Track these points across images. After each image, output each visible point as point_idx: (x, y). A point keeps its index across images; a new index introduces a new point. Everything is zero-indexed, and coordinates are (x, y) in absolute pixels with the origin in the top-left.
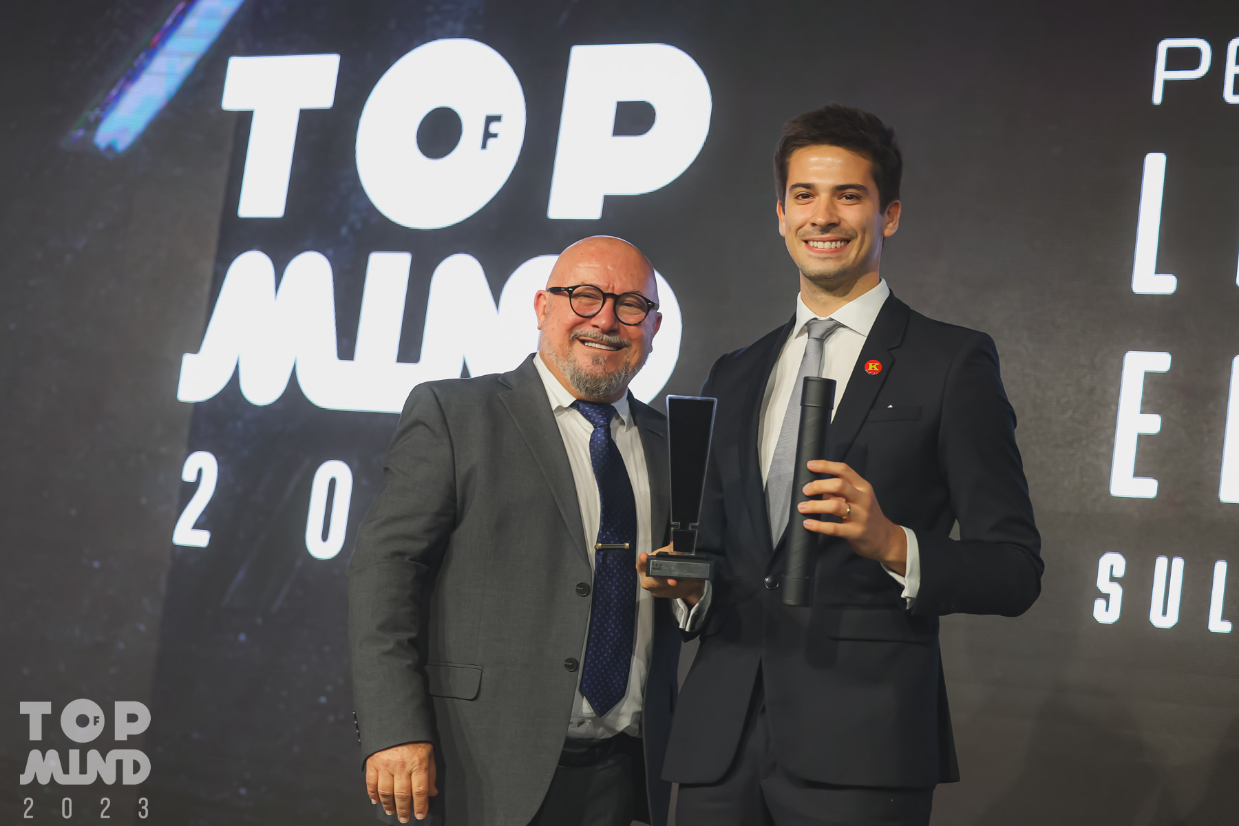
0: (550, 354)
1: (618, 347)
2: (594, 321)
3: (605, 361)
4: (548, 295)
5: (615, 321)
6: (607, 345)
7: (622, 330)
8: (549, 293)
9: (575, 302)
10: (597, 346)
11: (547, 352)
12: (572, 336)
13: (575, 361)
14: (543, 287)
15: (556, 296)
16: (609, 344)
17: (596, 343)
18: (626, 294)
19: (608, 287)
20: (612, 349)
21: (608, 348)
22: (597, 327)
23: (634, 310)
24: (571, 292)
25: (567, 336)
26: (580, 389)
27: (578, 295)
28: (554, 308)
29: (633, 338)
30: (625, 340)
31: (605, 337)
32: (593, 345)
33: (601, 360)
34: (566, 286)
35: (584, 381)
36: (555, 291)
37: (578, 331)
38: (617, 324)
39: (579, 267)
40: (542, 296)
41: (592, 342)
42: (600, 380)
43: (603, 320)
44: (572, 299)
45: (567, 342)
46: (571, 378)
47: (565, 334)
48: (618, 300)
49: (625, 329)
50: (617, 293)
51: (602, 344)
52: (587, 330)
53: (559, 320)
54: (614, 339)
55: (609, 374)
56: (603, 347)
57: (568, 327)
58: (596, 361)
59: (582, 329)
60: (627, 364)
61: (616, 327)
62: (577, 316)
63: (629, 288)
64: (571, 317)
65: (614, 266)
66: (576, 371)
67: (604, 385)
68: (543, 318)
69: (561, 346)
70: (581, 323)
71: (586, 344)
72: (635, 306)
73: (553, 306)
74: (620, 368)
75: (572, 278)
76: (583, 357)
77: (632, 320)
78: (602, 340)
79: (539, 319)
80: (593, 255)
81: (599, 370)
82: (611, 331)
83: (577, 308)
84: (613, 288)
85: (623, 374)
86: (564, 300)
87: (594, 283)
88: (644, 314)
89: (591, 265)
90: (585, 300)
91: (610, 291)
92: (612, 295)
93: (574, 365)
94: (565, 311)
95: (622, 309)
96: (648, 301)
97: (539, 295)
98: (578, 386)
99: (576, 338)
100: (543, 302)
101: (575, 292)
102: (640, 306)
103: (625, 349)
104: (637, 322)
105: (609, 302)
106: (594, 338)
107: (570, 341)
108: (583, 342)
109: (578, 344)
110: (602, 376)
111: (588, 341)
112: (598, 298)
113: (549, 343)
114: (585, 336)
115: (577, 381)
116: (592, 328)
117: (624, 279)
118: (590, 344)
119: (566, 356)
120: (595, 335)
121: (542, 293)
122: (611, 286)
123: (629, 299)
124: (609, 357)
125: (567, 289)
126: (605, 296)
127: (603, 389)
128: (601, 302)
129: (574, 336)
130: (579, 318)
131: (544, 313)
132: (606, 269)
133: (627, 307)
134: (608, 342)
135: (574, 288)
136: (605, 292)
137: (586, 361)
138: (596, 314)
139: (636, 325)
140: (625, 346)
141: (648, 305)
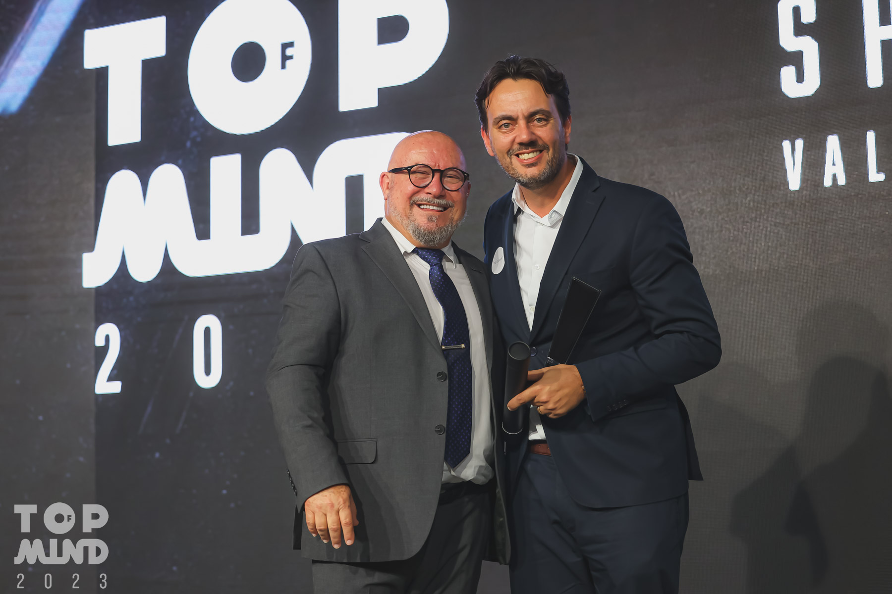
0: (395, 218)
1: (445, 208)
2: (427, 190)
3: (437, 220)
4: (390, 175)
5: (442, 189)
6: (438, 207)
7: (447, 195)
8: (391, 173)
9: (413, 176)
10: (431, 207)
11: (392, 215)
12: (411, 202)
13: (415, 220)
14: (385, 169)
15: (397, 175)
17: (430, 205)
18: (449, 169)
19: (435, 165)
20: (441, 209)
21: (439, 209)
22: (430, 194)
23: (455, 180)
25: (408, 203)
26: (420, 240)
27: (415, 172)
28: (396, 183)
29: (455, 200)
30: (450, 202)
31: (436, 201)
32: (428, 207)
33: (434, 219)
35: (423, 234)
36: (396, 171)
37: (416, 198)
38: (444, 191)
39: (412, 152)
40: (385, 176)
41: (427, 205)
42: (434, 233)
43: (434, 189)
44: (411, 175)
45: (408, 207)
46: (413, 233)
47: (407, 201)
48: (442, 173)
49: (450, 194)
50: (442, 168)
51: (434, 206)
52: (422, 196)
53: (401, 191)
54: (442, 202)
55: (441, 229)
56: (435, 208)
57: (409, 195)
58: (430, 219)
59: (418, 196)
60: (452, 219)
61: (443, 194)
62: (415, 187)
63: (450, 165)
64: (411, 188)
65: (438, 150)
66: (417, 227)
67: (438, 237)
68: (387, 192)
69: (404, 209)
70: (418, 192)
71: (422, 207)
72: (454, 177)
73: (395, 182)
74: (447, 223)
75: (408, 161)
76: (420, 217)
77: (454, 187)
78: (434, 203)
79: (384, 193)
80: (422, 143)
81: (433, 226)
82: (440, 197)
83: (415, 182)
84: (439, 165)
85: (450, 228)
86: (404, 177)
87: (424, 163)
88: (461, 183)
89: (421, 151)
90: (419, 175)
91: (436, 168)
92: (438, 171)
93: (415, 223)
94: (406, 184)
95: (446, 180)
96: (464, 173)
97: (383, 176)
98: (419, 238)
99: (415, 203)
100: (386, 180)
101: (412, 170)
102: (460, 178)
103: (450, 209)
105: (437, 176)
106: (428, 202)
107: (410, 206)
108: (419, 205)
109: (416, 208)
110: (435, 230)
111: (423, 204)
112: (428, 174)
113: (395, 209)
114: (421, 201)
115: (418, 233)
116: (426, 195)
117: (446, 159)
118: (425, 207)
119: (408, 217)
120: (429, 200)
121: (386, 174)
122: (437, 165)
123: (451, 173)
124: (440, 216)
125: (406, 168)
126: (434, 171)
127: (437, 239)
128: (431, 176)
129: (413, 202)
130: (416, 188)
131: (388, 188)
132: (432, 153)
133: (449, 178)
134: (438, 204)
135: (412, 167)
136: (433, 168)
137: (424, 220)
138: (428, 185)
139: (457, 190)
140: (450, 207)
141: (465, 176)
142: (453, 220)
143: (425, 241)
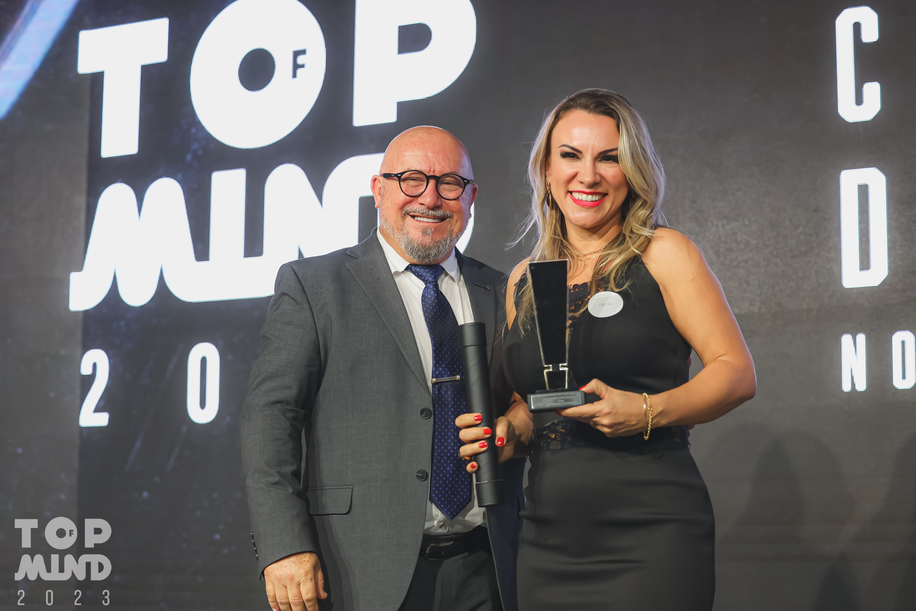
0: (387, 229)
1: (442, 219)
2: (420, 200)
3: (433, 232)
4: (382, 179)
5: (438, 198)
6: (434, 219)
7: (444, 205)
8: (382, 178)
9: (403, 185)
10: (425, 220)
11: (385, 227)
12: (404, 212)
13: (408, 233)
14: (377, 172)
15: (388, 180)
16: (434, 217)
17: (424, 217)
18: (446, 175)
19: (430, 171)
20: (437, 221)
21: (434, 221)
22: (424, 205)
23: (453, 187)
24: (399, 178)
25: (400, 213)
26: (414, 257)
27: (406, 179)
28: (387, 190)
29: (455, 210)
30: (448, 213)
31: (431, 212)
32: (422, 219)
33: (429, 231)
34: (396, 173)
35: (417, 249)
36: (387, 176)
37: (409, 208)
38: (439, 201)
39: (404, 156)
40: (377, 180)
41: (421, 217)
42: (430, 248)
43: (428, 198)
44: (401, 183)
45: (400, 218)
46: (406, 248)
47: (398, 212)
48: (439, 180)
49: (447, 204)
50: (437, 174)
51: (429, 218)
52: (415, 207)
53: (392, 201)
54: (439, 213)
55: (437, 242)
56: (430, 220)
57: (400, 206)
58: (424, 232)
59: (411, 207)
61: (439, 203)
62: (406, 196)
63: (447, 170)
64: (402, 198)
65: (433, 153)
66: (409, 242)
67: (434, 252)
68: (380, 199)
69: (396, 221)
70: (410, 202)
71: (416, 219)
72: (453, 184)
73: (386, 190)
74: (445, 236)
75: (400, 165)
76: (414, 230)
77: (452, 195)
78: (429, 215)
80: (415, 145)
81: (428, 240)
82: (435, 208)
83: (405, 190)
84: (434, 171)
85: (448, 241)
86: (394, 184)
87: (418, 168)
88: (461, 190)
89: (414, 154)
90: (412, 183)
91: (431, 174)
92: (433, 177)
93: (407, 237)
94: (396, 192)
95: (443, 187)
96: (463, 179)
97: (375, 180)
98: (412, 254)
99: (407, 213)
100: (378, 185)
101: (403, 177)
102: (458, 184)
103: (449, 219)
104: (456, 197)
105: (432, 183)
106: (422, 214)
107: (402, 217)
108: (413, 217)
109: (409, 219)
110: (431, 245)
111: (417, 216)
112: (422, 181)
114: (414, 212)
115: (412, 249)
116: (420, 206)
117: (442, 163)
118: (419, 219)
119: (400, 229)
120: (423, 211)
121: (377, 178)
122: (432, 170)
123: (448, 179)
124: (435, 229)
125: (396, 175)
126: (428, 178)
127: (433, 255)
128: (425, 183)
130: (408, 198)
131: (380, 194)
132: (427, 156)
133: (447, 185)
134: (434, 216)
135: (402, 174)
136: (428, 175)
137: (417, 233)
138: (422, 193)
139: (456, 199)
140: (448, 217)
141: (464, 182)
142: (452, 232)
143: (419, 256)
